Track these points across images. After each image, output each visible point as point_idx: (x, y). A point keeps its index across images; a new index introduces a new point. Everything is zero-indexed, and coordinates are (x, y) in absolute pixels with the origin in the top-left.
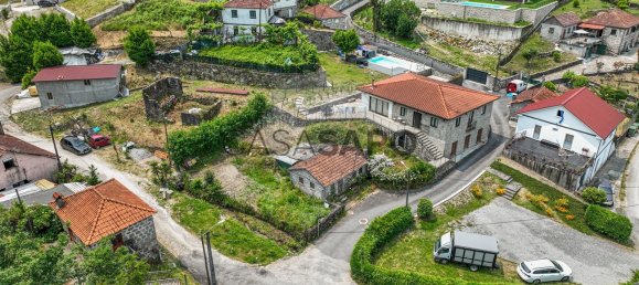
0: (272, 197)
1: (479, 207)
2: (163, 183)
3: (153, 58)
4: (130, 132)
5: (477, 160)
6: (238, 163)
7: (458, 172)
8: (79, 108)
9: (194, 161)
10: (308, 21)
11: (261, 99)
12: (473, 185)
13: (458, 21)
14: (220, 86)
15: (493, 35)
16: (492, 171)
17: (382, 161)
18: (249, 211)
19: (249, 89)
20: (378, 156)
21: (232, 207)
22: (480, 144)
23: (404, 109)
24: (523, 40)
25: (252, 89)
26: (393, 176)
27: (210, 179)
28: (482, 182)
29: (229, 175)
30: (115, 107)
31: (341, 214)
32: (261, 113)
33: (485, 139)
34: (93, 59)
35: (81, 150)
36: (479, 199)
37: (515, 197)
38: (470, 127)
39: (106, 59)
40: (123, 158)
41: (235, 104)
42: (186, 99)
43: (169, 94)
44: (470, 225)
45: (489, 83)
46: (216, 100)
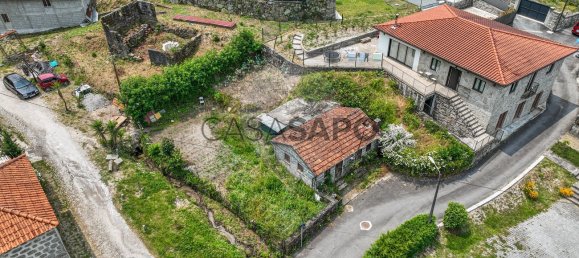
1: (532, 214)
2: (113, 147)
4: (89, 70)
5: (532, 138)
7: (503, 155)
8: (39, 34)
9: (158, 116)
11: (246, 37)
12: (526, 180)
14: (203, 12)
16: (553, 158)
17: (400, 136)
18: (215, 196)
19: (237, 20)
20: (396, 128)
22: (536, 112)
23: (436, 61)
25: (241, 20)
26: (413, 161)
27: (169, 149)
28: (539, 174)
30: (77, 36)
31: (336, 211)
32: (249, 55)
33: (542, 104)
35: (24, 92)
36: (532, 202)
38: (529, 92)
40: (74, 106)
41: (217, 40)
42: (162, 29)
43: (141, 22)
44: (519, 247)
45: (549, 21)
46: (195, 32)
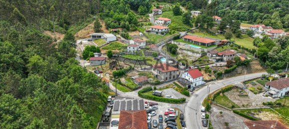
0: (129, 84)
2: (111, 80)
3: (112, 56)
5: (171, 81)
6: (125, 78)
7: (165, 83)
8: (97, 65)
9: (117, 77)
10: (148, 49)
11: (131, 66)
12: (167, 85)
13: (188, 50)
15: (195, 55)
17: (151, 79)
18: (125, 86)
21: (122, 85)
22: (174, 79)
23: (158, 70)
24: (202, 57)
26: (152, 82)
27: (119, 80)
28: (169, 85)
29: (123, 80)
31: (141, 87)
32: (131, 69)
34: (100, 55)
35: (98, 73)
36: (167, 88)
37: (174, 88)
38: (170, 75)
39: (102, 56)
40: (105, 75)
41: (126, 67)
46: (123, 66)
